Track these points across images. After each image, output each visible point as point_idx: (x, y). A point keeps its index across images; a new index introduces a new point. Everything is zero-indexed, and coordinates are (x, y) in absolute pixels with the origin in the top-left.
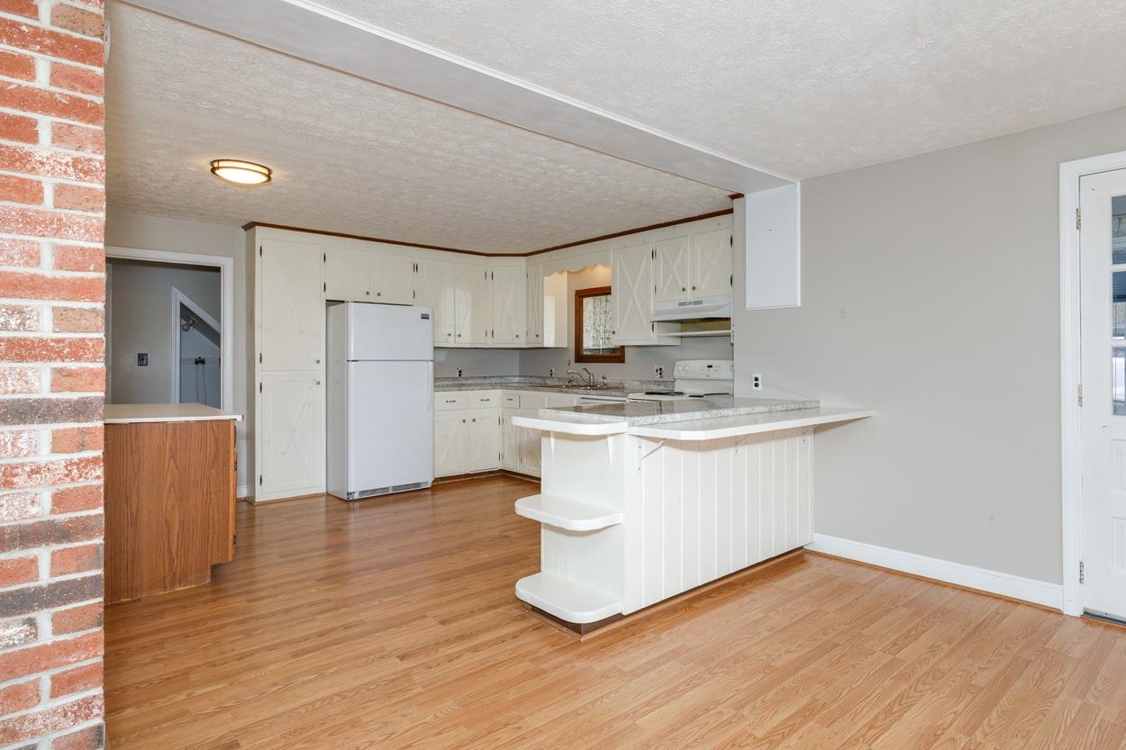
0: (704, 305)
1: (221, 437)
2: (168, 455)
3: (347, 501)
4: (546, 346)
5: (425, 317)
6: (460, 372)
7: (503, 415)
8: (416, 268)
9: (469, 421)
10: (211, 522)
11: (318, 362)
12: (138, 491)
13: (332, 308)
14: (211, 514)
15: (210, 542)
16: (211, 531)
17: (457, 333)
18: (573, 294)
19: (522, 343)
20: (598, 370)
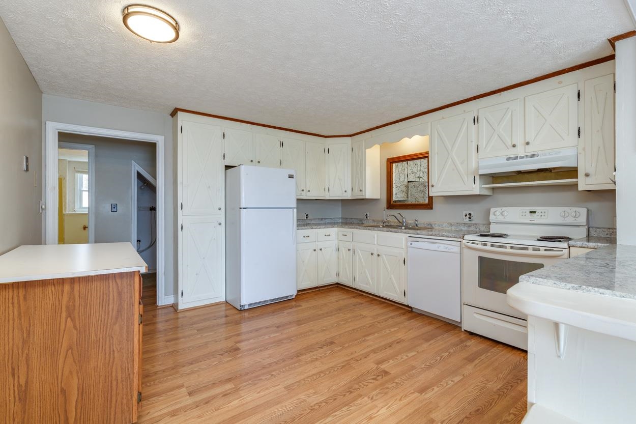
0: (539, 157)
1: (125, 290)
2: (64, 315)
3: (241, 310)
4: (367, 197)
5: (291, 177)
6: (307, 215)
7: (338, 246)
8: (282, 144)
9: (318, 250)
10: (114, 383)
11: (220, 209)
12: (27, 360)
13: (229, 171)
14: (114, 374)
15: (113, 405)
16: (114, 392)
17: (307, 190)
18: (386, 160)
19: (348, 196)
20: (409, 216)
